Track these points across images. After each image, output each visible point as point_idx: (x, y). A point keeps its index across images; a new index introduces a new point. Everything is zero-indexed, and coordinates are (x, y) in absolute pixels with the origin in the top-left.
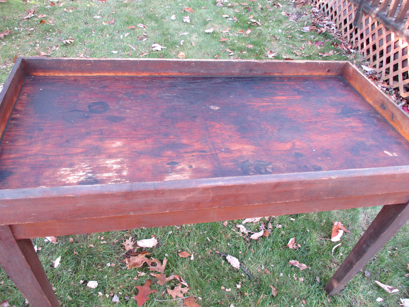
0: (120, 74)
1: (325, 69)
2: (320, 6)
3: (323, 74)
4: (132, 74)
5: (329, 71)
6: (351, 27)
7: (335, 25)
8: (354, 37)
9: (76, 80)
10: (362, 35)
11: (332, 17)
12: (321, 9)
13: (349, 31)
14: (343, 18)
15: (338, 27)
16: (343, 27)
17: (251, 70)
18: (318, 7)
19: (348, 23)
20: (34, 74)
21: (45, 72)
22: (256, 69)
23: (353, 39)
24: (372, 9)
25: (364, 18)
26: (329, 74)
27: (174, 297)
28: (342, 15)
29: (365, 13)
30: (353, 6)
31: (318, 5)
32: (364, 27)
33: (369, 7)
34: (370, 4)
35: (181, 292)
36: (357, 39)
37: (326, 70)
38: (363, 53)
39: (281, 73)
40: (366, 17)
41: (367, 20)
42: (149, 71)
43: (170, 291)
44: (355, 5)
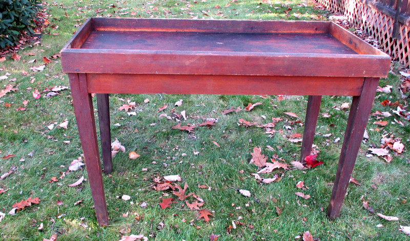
0: (155, 30)
1: (313, 27)
2: (363, 28)
3: (312, 32)
4: (164, 31)
5: (316, 29)
6: (391, 39)
7: (377, 42)
8: (395, 48)
9: (125, 32)
10: (401, 46)
11: (374, 35)
12: (365, 30)
13: (389, 45)
14: (384, 33)
15: (380, 43)
16: (385, 42)
17: (252, 28)
18: (362, 29)
19: (389, 36)
20: (98, 29)
21: (105, 28)
22: (256, 26)
23: (394, 51)
24: (406, 18)
25: (401, 29)
26: (317, 32)
27: (191, 209)
28: (383, 31)
29: (401, 23)
30: (391, 20)
31: (361, 27)
32: (402, 38)
33: (404, 17)
34: (404, 15)
35: (198, 206)
36: (397, 50)
37: (314, 29)
38: (403, 62)
39: (276, 30)
40: (403, 27)
41: (404, 30)
42: (176, 28)
43: (188, 204)
44: (393, 19)
